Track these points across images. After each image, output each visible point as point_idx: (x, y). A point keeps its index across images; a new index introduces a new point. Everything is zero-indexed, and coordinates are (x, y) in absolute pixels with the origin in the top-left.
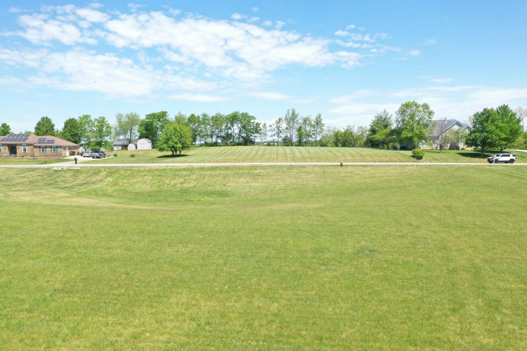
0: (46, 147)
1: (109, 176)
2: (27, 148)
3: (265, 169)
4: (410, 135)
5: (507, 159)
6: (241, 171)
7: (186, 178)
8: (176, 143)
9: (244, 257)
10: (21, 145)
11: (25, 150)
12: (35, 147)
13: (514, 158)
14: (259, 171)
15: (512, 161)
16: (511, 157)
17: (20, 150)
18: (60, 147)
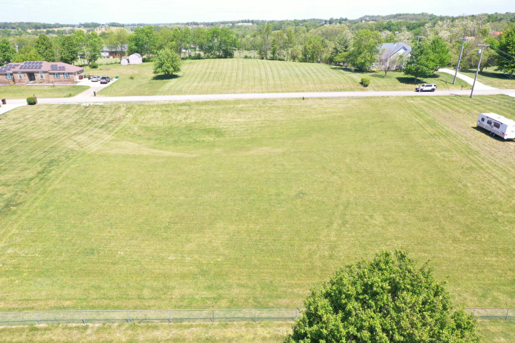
0: (59, 74)
1: (129, 112)
2: (43, 75)
3: (246, 103)
4: (363, 61)
5: (430, 88)
6: (228, 106)
7: (187, 113)
8: (169, 67)
9: (242, 200)
10: (38, 72)
11: (42, 76)
12: (50, 74)
13: (435, 87)
14: (241, 106)
15: (433, 90)
16: (433, 87)
17: (38, 76)
18: (72, 73)
